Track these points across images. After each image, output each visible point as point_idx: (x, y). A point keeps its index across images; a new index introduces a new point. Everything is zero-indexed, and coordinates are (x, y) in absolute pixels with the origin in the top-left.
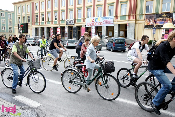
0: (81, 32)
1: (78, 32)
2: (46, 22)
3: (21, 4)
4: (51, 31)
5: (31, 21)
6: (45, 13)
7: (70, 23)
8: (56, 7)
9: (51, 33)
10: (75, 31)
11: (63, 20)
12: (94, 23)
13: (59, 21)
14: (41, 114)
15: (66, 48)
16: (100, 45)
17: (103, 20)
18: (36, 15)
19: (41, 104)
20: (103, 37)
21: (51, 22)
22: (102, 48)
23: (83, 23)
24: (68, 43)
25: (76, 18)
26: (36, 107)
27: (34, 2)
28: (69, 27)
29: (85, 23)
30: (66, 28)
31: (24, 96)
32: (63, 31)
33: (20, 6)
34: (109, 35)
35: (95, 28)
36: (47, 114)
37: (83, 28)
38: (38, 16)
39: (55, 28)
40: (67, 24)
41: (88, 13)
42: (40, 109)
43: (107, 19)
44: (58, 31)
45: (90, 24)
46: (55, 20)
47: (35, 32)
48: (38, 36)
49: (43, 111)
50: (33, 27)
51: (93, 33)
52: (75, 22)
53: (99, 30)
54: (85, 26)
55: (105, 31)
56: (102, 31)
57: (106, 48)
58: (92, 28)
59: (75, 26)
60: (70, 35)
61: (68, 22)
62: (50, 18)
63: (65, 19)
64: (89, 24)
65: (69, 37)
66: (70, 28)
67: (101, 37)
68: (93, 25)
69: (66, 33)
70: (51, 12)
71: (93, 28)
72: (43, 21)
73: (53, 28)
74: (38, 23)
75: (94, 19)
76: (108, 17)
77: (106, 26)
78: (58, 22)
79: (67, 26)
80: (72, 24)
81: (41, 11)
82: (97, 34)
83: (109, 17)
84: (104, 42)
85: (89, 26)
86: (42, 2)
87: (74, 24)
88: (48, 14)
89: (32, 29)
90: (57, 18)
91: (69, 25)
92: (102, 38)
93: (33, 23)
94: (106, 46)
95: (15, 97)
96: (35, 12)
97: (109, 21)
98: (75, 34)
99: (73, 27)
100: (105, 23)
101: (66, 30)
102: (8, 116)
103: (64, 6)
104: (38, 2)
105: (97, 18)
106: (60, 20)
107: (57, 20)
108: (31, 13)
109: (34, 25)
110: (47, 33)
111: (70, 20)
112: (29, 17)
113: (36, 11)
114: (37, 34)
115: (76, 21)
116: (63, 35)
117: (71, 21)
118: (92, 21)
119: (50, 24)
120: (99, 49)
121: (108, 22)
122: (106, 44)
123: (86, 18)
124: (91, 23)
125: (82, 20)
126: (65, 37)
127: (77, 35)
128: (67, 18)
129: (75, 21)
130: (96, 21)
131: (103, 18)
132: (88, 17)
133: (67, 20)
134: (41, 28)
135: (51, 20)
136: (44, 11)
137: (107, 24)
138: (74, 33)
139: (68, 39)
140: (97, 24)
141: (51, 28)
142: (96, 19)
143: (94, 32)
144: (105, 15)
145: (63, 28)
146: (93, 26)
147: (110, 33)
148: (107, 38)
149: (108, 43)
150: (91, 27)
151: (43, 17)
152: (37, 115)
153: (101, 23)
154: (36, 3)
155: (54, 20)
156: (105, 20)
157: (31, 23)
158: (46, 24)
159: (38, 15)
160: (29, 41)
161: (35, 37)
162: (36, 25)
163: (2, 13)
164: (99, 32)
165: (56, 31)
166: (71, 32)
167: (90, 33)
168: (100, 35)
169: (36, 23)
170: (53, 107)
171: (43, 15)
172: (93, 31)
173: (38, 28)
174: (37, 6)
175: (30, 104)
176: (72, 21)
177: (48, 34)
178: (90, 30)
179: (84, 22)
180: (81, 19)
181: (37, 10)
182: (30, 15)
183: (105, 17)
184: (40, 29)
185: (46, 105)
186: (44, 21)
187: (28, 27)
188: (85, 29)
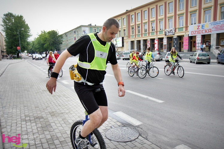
0: (183, 43)
1: (179, 43)
2: (142, 34)
3: (121, 17)
4: (148, 43)
5: (127, 34)
6: (141, 24)
7: (169, 33)
8: (153, 17)
9: (148, 46)
10: (176, 42)
11: (162, 30)
12: (200, 31)
13: (157, 32)
14: (143, 134)
15: (165, 62)
16: (209, 57)
17: (213, 26)
18: (138, 26)
19: (142, 123)
20: (212, 47)
21: (148, 34)
22: (211, 61)
23: (186, 32)
24: (168, 56)
25: (177, 27)
26: (136, 125)
27: (130, 15)
28: (168, 38)
29: (188, 32)
30: (165, 39)
31: (124, 112)
32: (161, 43)
33: (121, 19)
34: (221, 44)
35: (201, 36)
36: (149, 134)
37: (185, 38)
38: (134, 29)
39: (153, 40)
40: (166, 35)
41: (191, 20)
42: (141, 128)
43: (218, 24)
44: (156, 43)
45: (194, 32)
46: (153, 31)
47: (131, 45)
48: (134, 49)
49: (145, 130)
50: (129, 40)
51: (198, 43)
52: (175, 32)
53: (206, 39)
54: (188, 35)
55: (216, 39)
56: (210, 40)
57: (216, 61)
58: (197, 37)
59: (175, 37)
60: (170, 46)
61: (167, 32)
62: (147, 29)
63: (164, 29)
64: (192, 32)
65: (169, 49)
66: (170, 39)
67: (210, 47)
68: (199, 33)
69: (165, 45)
70: (148, 23)
71: (199, 37)
72: (139, 34)
73: (149, 40)
74: (134, 36)
75: (199, 26)
76: (220, 22)
77: (217, 34)
78: (155, 33)
79: (166, 36)
80: (172, 34)
81: (137, 23)
82: (204, 44)
83: (222, 21)
84: (213, 53)
85: (193, 34)
86: (137, 14)
87: (174, 33)
88: (144, 25)
89: (128, 43)
90: (154, 29)
91: (169, 35)
92: (211, 49)
93: (129, 37)
94: (217, 58)
95: (115, 113)
96: (131, 25)
97: (220, 26)
98: (176, 46)
99: (173, 37)
100: (216, 30)
101: (165, 42)
102: (111, 130)
103: (162, 15)
104: (134, 14)
105: (203, 24)
106: (158, 30)
107: (154, 31)
108: (127, 26)
109: (130, 38)
110: (143, 46)
111: (170, 29)
112: (124, 30)
113: (131, 23)
114: (132, 48)
115: (177, 30)
116: (161, 47)
117: (170, 31)
118: (198, 29)
119: (147, 36)
120: (207, 63)
121: (219, 28)
122: (217, 55)
123: (189, 26)
124: (196, 31)
125: (184, 29)
126: (164, 50)
127: (178, 46)
128: (165, 28)
129: (175, 30)
130: (202, 28)
131: (212, 24)
132: (192, 24)
133: (166, 30)
134: (138, 41)
135: (148, 32)
136: (140, 22)
137: (218, 30)
138: (174, 44)
139: (167, 52)
140: (204, 32)
141: (148, 40)
142: (203, 26)
143: (200, 42)
144: (215, 19)
145: (161, 40)
146: (199, 35)
147: (222, 41)
148: (217, 48)
149: (220, 55)
150: (195, 36)
151: (139, 29)
152: (138, 134)
153: (210, 30)
154: (132, 16)
155: (151, 31)
156: (215, 25)
157: (127, 36)
158: (142, 36)
159: (134, 27)
160: (125, 55)
161: (130, 50)
162: (132, 38)
163: (100, 30)
164: (206, 42)
165: (153, 43)
166: (171, 43)
167: (195, 43)
168: (207, 45)
169: (132, 36)
170: (155, 127)
171: (139, 27)
172: (199, 40)
173: (134, 41)
174: (132, 18)
175: (131, 122)
176: (172, 30)
177: (145, 47)
178: (194, 40)
179: (186, 30)
180: (183, 27)
181: (133, 22)
182: (126, 28)
183: (216, 22)
184: (135, 43)
185: (148, 124)
186: (141, 33)
187: (124, 41)
188: (188, 39)
